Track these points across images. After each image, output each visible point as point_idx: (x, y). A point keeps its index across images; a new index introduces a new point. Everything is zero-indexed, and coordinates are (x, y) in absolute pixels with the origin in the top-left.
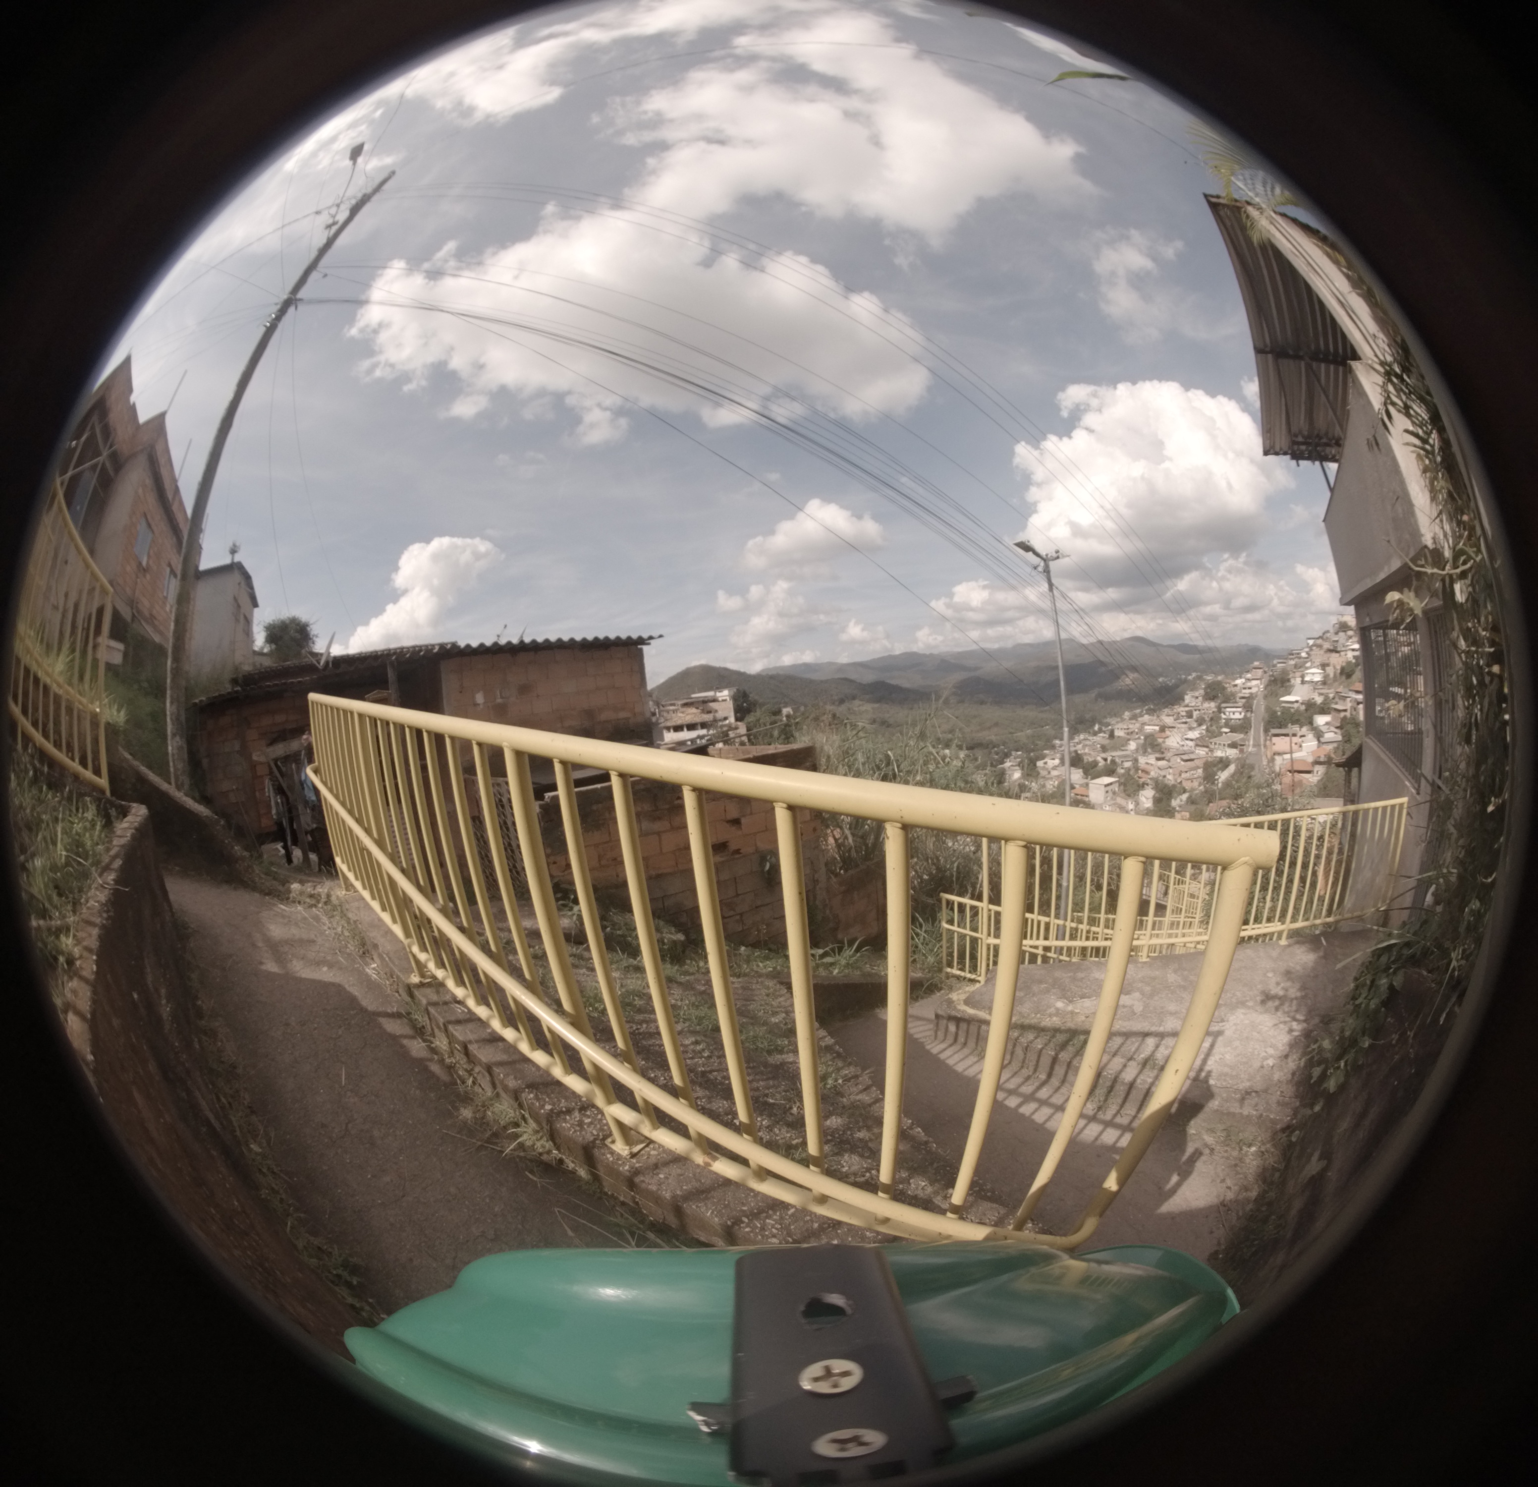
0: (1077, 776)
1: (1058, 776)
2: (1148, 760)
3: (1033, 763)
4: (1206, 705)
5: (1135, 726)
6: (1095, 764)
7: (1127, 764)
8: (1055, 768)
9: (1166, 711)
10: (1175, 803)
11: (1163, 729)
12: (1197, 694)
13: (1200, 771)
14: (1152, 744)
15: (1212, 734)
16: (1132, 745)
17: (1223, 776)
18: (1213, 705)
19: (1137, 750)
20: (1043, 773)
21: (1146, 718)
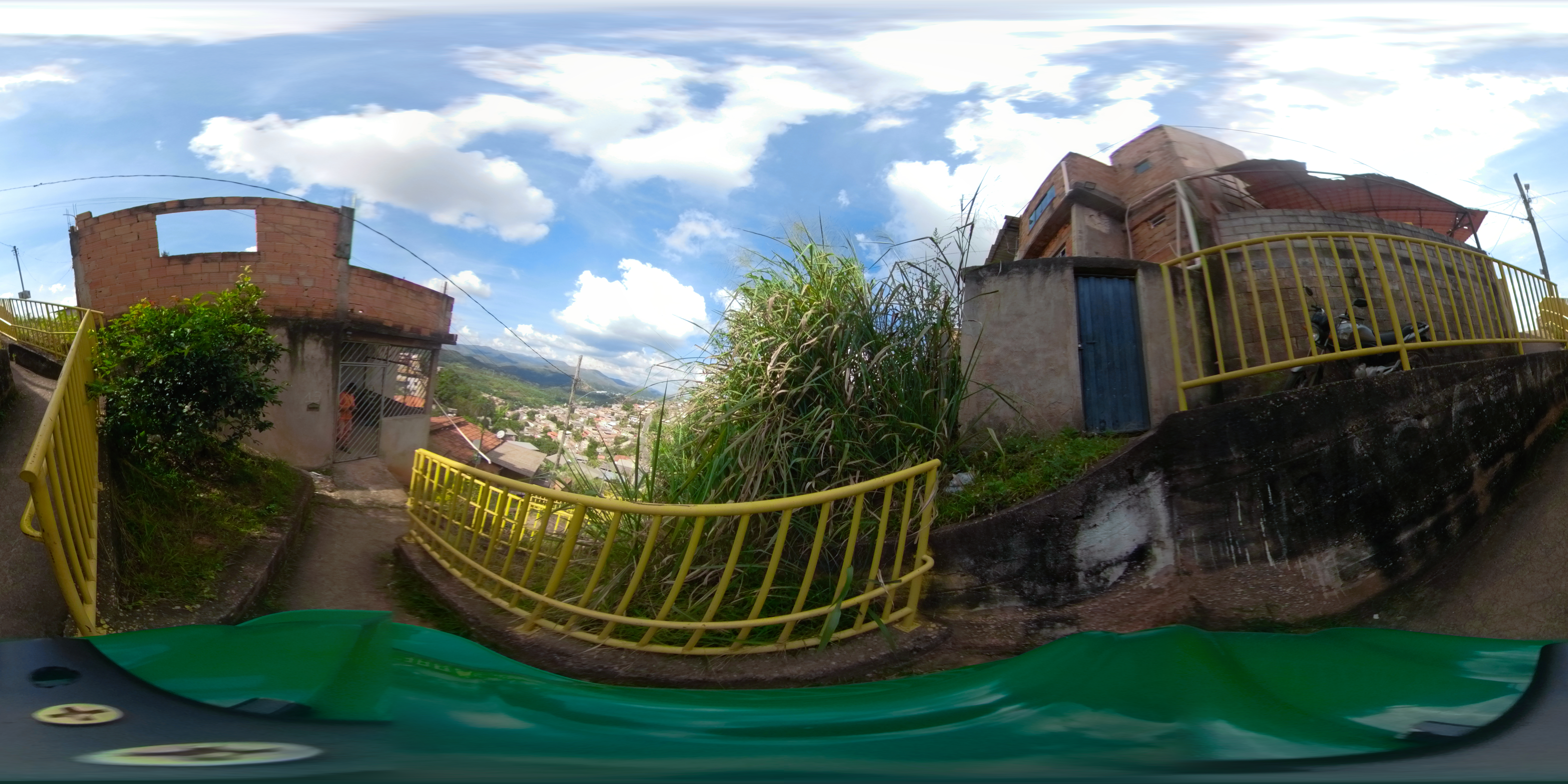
0: (553, 426)
1: (544, 424)
2: (589, 429)
3: (534, 413)
4: (622, 412)
5: (585, 411)
6: (562, 423)
7: (578, 428)
8: (543, 419)
9: (601, 408)
10: (598, 450)
11: (598, 417)
12: (618, 405)
13: (613, 439)
14: (591, 422)
15: (622, 425)
16: (582, 420)
17: (624, 445)
18: (625, 412)
19: (584, 423)
20: (537, 420)
21: (591, 409)
